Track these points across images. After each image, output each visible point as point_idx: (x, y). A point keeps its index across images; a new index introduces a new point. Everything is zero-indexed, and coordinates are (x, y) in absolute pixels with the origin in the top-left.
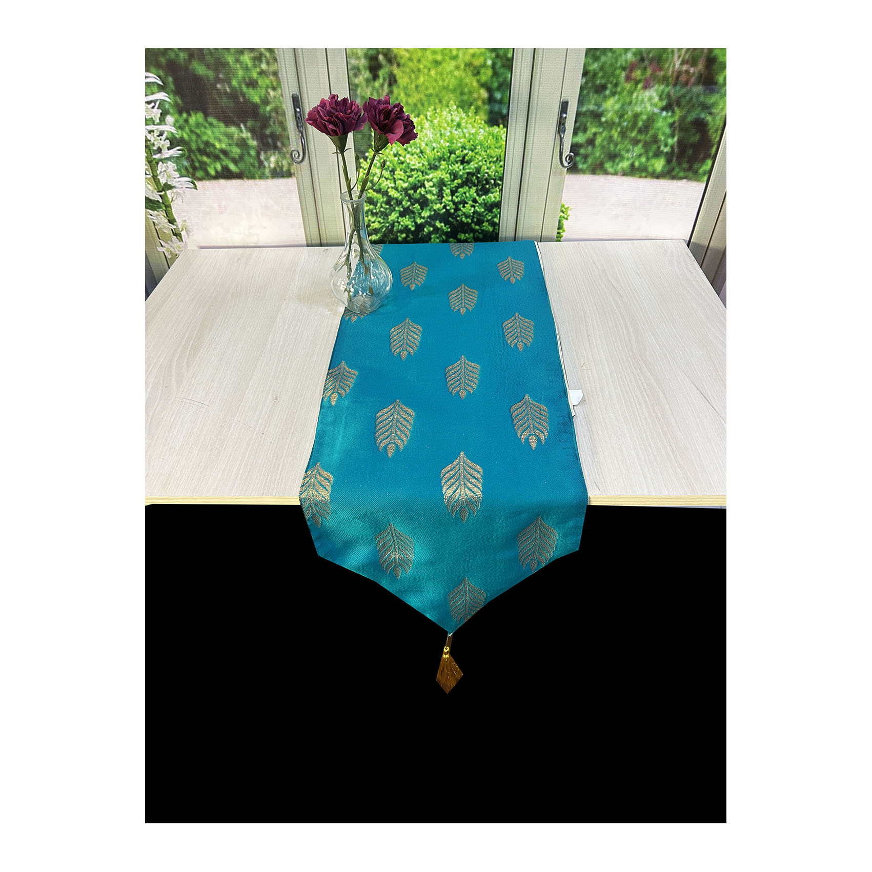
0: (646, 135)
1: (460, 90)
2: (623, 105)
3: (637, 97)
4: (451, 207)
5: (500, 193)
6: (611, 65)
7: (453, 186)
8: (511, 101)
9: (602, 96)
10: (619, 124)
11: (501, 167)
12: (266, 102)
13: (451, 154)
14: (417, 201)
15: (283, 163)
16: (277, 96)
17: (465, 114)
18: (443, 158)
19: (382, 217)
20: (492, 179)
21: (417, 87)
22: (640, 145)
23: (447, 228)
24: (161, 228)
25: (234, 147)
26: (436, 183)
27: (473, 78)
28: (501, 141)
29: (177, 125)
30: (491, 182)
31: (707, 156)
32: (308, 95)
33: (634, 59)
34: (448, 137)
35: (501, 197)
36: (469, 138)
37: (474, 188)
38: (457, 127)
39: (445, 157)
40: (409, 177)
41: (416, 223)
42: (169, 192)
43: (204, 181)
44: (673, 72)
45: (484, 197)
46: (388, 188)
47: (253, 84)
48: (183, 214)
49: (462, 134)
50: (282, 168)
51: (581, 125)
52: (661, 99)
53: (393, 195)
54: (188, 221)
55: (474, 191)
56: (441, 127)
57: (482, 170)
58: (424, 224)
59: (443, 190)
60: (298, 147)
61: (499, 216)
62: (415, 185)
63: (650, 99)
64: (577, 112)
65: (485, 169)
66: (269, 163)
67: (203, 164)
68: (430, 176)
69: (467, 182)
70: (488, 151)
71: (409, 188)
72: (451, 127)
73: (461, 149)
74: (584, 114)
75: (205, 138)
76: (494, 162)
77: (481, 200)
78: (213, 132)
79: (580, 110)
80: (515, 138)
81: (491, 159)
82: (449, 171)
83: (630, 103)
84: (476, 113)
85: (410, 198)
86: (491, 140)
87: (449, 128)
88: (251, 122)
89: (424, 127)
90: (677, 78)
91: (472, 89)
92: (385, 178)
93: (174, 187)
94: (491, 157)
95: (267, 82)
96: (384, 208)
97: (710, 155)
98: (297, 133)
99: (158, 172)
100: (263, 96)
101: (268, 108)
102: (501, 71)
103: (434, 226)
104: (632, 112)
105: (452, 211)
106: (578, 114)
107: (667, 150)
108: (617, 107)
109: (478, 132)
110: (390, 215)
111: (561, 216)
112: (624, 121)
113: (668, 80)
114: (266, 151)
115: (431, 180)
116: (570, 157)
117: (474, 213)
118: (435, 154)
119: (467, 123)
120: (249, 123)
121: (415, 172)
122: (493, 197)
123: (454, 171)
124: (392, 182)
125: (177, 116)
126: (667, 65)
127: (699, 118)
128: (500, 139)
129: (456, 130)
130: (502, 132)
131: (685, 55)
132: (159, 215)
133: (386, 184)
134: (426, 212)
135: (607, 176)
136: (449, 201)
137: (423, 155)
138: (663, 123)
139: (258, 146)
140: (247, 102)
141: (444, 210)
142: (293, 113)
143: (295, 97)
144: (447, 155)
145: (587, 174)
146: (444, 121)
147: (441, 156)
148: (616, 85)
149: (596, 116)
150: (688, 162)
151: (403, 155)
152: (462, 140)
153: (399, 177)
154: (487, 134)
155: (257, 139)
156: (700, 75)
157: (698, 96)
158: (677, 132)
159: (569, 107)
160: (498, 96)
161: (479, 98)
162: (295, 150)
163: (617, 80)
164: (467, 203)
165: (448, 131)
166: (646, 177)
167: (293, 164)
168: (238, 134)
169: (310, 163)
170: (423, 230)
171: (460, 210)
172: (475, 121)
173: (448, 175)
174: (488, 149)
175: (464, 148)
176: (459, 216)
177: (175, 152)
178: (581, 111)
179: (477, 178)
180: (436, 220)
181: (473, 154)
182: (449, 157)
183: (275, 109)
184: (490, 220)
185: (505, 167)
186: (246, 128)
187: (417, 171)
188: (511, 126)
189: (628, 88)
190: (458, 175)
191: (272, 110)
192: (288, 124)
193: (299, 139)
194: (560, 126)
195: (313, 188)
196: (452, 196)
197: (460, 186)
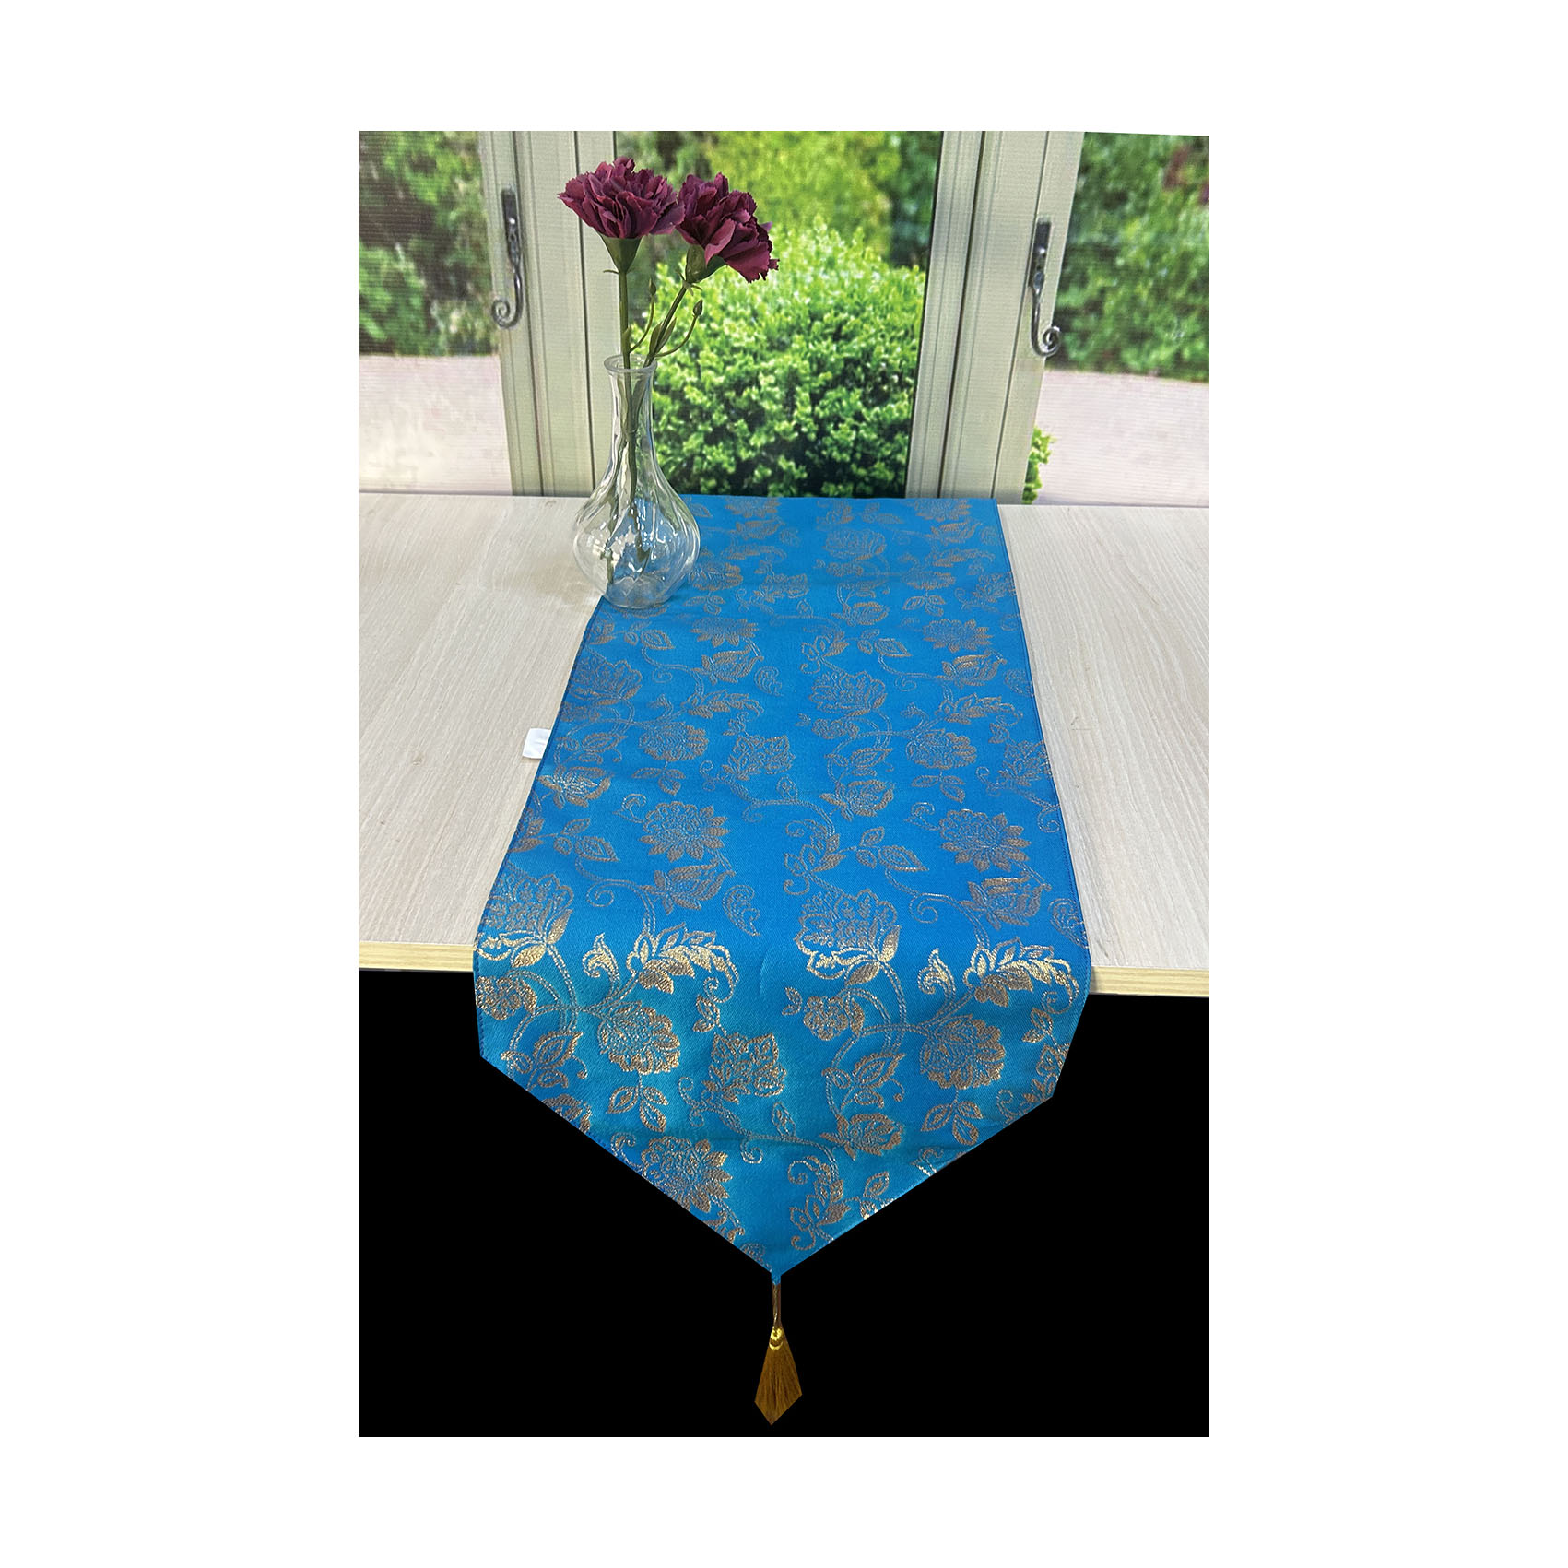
1: (835, 192)
2: (1159, 235)
3: (1188, 218)
4: (809, 428)
5: (910, 402)
6: (1137, 154)
7: (817, 385)
8: (936, 219)
9: (1116, 216)
10: (1152, 273)
11: (913, 348)
12: (448, 201)
13: (813, 320)
14: (742, 413)
15: (476, 325)
16: (472, 192)
17: (843, 242)
18: (797, 329)
19: (670, 443)
20: (896, 373)
22: (1191, 319)
23: (802, 472)
25: (380, 289)
26: (780, 378)
27: (861, 172)
28: (916, 298)
30: (893, 380)
32: (533, 192)
33: (1181, 144)
34: (809, 285)
35: (913, 411)
36: (851, 289)
37: (859, 391)
38: (826, 268)
39: (803, 325)
40: (727, 363)
41: (738, 459)
45: (877, 409)
46: (685, 384)
47: (424, 166)
49: (836, 280)
50: (472, 334)
51: (1075, 270)
53: (694, 399)
55: (858, 397)
57: (874, 353)
58: (755, 462)
59: (795, 392)
60: (507, 294)
61: (906, 449)
62: (740, 380)
64: (1067, 246)
65: (881, 353)
66: (448, 323)
68: (771, 363)
69: (844, 378)
70: (888, 317)
71: (727, 386)
72: (817, 267)
73: (833, 312)
74: (1082, 249)
76: (899, 339)
77: (872, 416)
79: (1074, 240)
80: (942, 292)
81: (893, 333)
82: (809, 355)
83: (1174, 231)
84: (866, 240)
85: (728, 406)
86: (894, 296)
87: (811, 269)
88: (416, 240)
91: (859, 193)
92: (679, 363)
94: (894, 328)
95: (455, 163)
96: (675, 425)
98: (508, 267)
100: (443, 189)
101: (453, 215)
102: (919, 158)
103: (774, 466)
104: (1178, 247)
105: (813, 436)
106: (1070, 250)
108: (1148, 237)
109: (869, 277)
110: (686, 440)
111: (1033, 454)
112: (1161, 267)
114: (443, 299)
115: (772, 372)
116: (1053, 335)
117: (856, 441)
118: (781, 319)
119: (847, 259)
120: (414, 243)
121: (741, 354)
122: (896, 409)
123: (819, 355)
124: (693, 372)
128: (912, 292)
129: (825, 272)
130: (917, 279)
133: (681, 377)
134: (759, 437)
135: (1125, 376)
136: (807, 416)
137: (757, 321)
139: (428, 289)
140: (412, 200)
141: (797, 434)
142: (503, 226)
143: (508, 196)
144: (806, 323)
145: (1087, 370)
146: (802, 254)
147: (795, 323)
148: (1146, 194)
149: (1106, 254)
151: (718, 318)
152: (837, 293)
153: (708, 363)
154: (886, 283)
155: (426, 275)
159: (1051, 235)
160: (910, 208)
161: (873, 210)
162: (500, 301)
163: (1148, 185)
164: (843, 422)
165: (809, 273)
167: (495, 328)
168: (390, 264)
169: (529, 327)
170: (753, 474)
171: (828, 434)
172: (863, 256)
173: (806, 363)
174: (887, 312)
175: (839, 308)
176: (825, 448)
178: (1075, 244)
179: (865, 370)
180: (779, 454)
181: (858, 321)
182: (810, 327)
183: (466, 218)
184: (889, 457)
185: (922, 350)
186: (406, 251)
187: (745, 352)
188: (935, 268)
189: (1169, 202)
190: (825, 363)
191: (459, 219)
192: (489, 249)
193: (510, 278)
194: (1033, 268)
195: (533, 378)
196: (813, 406)
197: (830, 385)
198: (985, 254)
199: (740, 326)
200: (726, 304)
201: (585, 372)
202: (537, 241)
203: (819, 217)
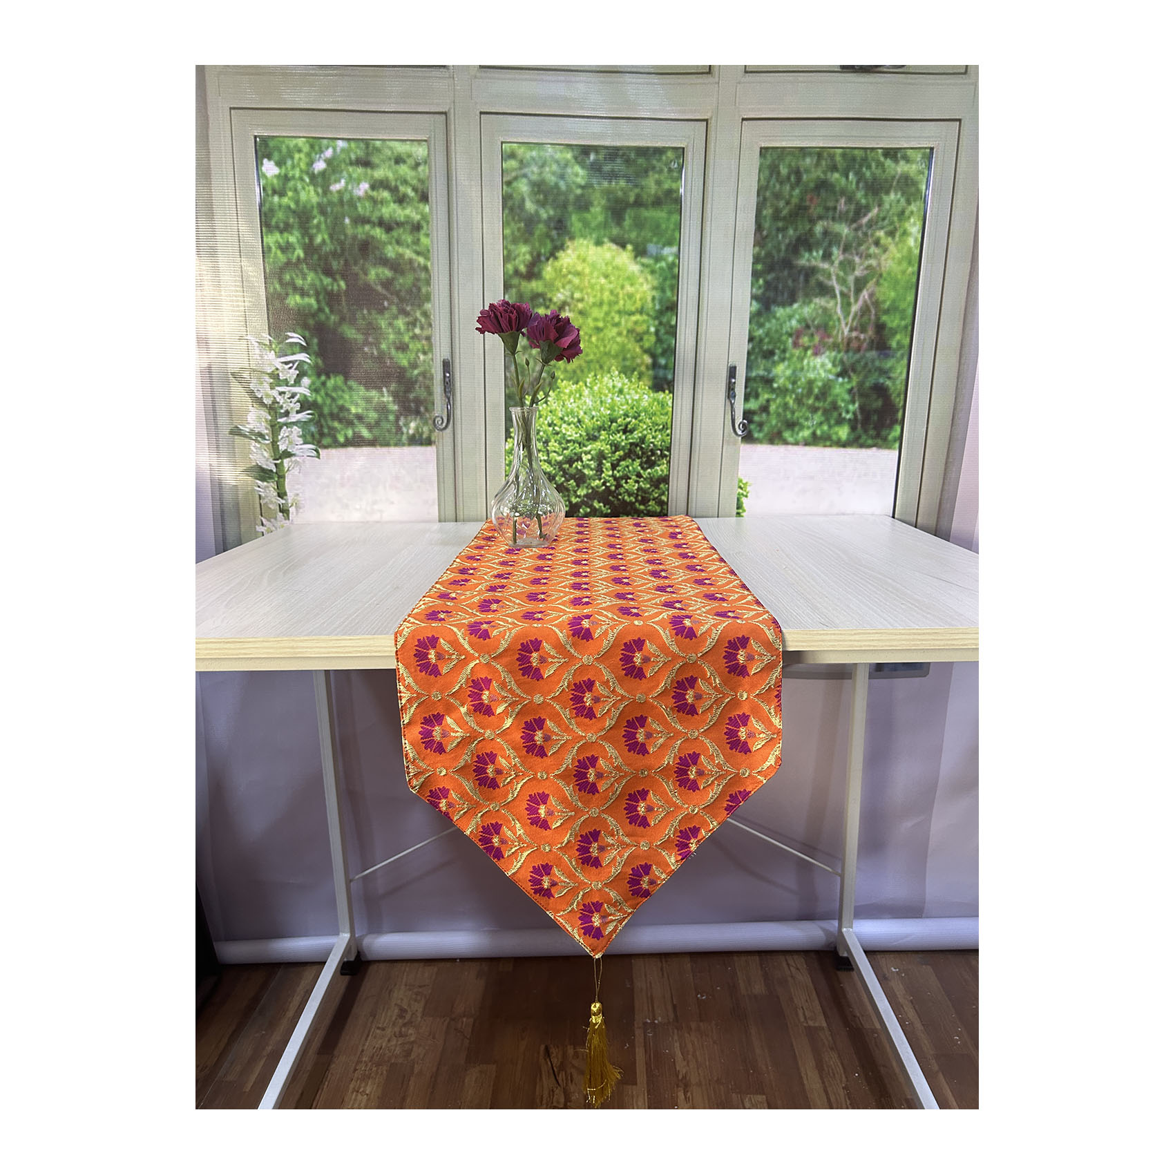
0: (825, 400)
1: (622, 355)
2: (794, 372)
3: (809, 362)
4: (611, 483)
5: (667, 466)
6: (777, 331)
7: (615, 459)
8: (676, 366)
9: (770, 362)
10: (793, 391)
11: (668, 435)
12: (414, 365)
13: (612, 423)
14: (572, 477)
15: (424, 429)
16: (427, 361)
17: (627, 380)
18: (603, 428)
20: (659, 450)
22: (820, 413)
23: (608, 508)
24: (266, 503)
25: (371, 411)
26: (594, 456)
27: (635, 344)
28: (668, 407)
29: (313, 387)
30: (657, 453)
31: (894, 422)
32: (460, 360)
33: (799, 326)
34: (609, 404)
35: (669, 471)
36: (633, 405)
37: (639, 461)
38: (619, 394)
39: (606, 426)
40: (564, 449)
41: (570, 502)
42: (286, 462)
43: (330, 450)
44: (843, 339)
45: (649, 470)
47: (403, 348)
48: (297, 487)
49: (624, 400)
50: (421, 435)
51: (752, 389)
52: (834, 365)
54: (301, 495)
55: (638, 464)
56: (601, 394)
57: (646, 439)
58: (580, 504)
59: (602, 463)
60: (442, 413)
61: (666, 492)
62: (571, 458)
63: (823, 365)
64: (746, 376)
65: (650, 439)
66: (408, 428)
67: (331, 428)
68: (589, 448)
69: (630, 454)
70: (653, 418)
71: (564, 462)
72: (613, 394)
73: (623, 417)
74: (754, 379)
75: (340, 402)
76: (660, 430)
77: (646, 474)
78: (351, 397)
79: (749, 375)
80: (682, 402)
81: (656, 427)
82: (610, 442)
83: (802, 369)
84: (640, 378)
85: (565, 473)
86: (656, 407)
87: (610, 395)
88: (395, 385)
89: (583, 394)
90: (848, 344)
91: (635, 356)
93: (294, 455)
94: (657, 425)
95: (419, 346)
97: (897, 420)
98: (444, 398)
99: (280, 437)
100: (412, 359)
101: (416, 372)
102: (665, 337)
103: (591, 506)
104: (806, 378)
105: (613, 488)
106: (748, 380)
107: (849, 416)
108: (788, 372)
109: (642, 398)
111: (739, 493)
112: (798, 387)
113: (838, 347)
114: (407, 415)
115: (589, 453)
116: (744, 425)
117: (638, 489)
118: (594, 423)
119: (630, 389)
120: (393, 386)
121: (572, 443)
122: (660, 470)
123: (616, 442)
124: (545, 454)
125: (314, 378)
126: (835, 333)
127: (878, 383)
128: (665, 405)
129: (618, 396)
130: (668, 397)
131: (853, 322)
132: (268, 487)
134: (582, 490)
135: (786, 446)
136: (610, 476)
137: (581, 425)
138: (841, 389)
139: (399, 410)
140: (394, 366)
141: (604, 487)
142: (442, 377)
143: (446, 362)
144: (608, 424)
145: (765, 444)
146: (605, 387)
147: (602, 425)
148: (784, 351)
149: (768, 382)
150: (875, 428)
151: (559, 424)
152: (624, 407)
153: (553, 449)
154: (651, 400)
155: (398, 403)
156: (872, 341)
157: (873, 361)
158: (857, 398)
159: (737, 373)
160: (662, 361)
161: (642, 363)
162: (438, 417)
163: (785, 346)
164: (630, 478)
165: (609, 397)
166: (831, 446)
167: (434, 431)
168: (378, 398)
169: (454, 430)
170: (579, 511)
171: (622, 486)
172: (638, 387)
173: (608, 446)
174: (653, 416)
175: (626, 415)
177: (304, 416)
178: (751, 377)
179: (641, 448)
180: (595, 499)
181: (637, 422)
182: (610, 426)
183: (423, 373)
184: (657, 498)
185: (673, 436)
186: (389, 391)
187: (574, 443)
188: (677, 392)
189: (797, 354)
190: (619, 446)
191: (419, 374)
192: (434, 389)
193: (445, 404)
194: (729, 391)
195: (454, 458)
196: (613, 471)
197: (622, 458)
198: (704, 383)
199: (571, 428)
200: (564, 416)
201: (484, 455)
202: (460, 385)
203: (614, 368)
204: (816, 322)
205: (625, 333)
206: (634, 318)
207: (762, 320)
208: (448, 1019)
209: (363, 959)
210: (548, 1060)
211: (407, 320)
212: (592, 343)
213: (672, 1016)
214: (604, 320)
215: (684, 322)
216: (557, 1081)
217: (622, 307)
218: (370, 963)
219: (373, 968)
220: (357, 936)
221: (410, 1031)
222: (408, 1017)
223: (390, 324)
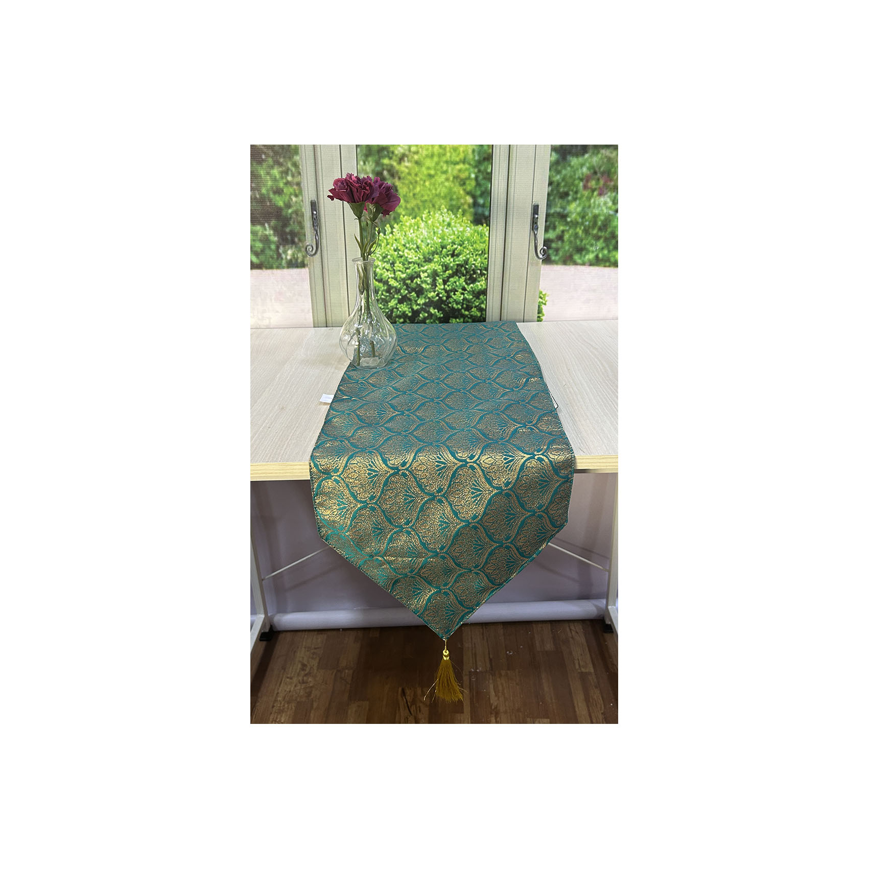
0: (605, 232)
1: (449, 196)
2: (583, 208)
3: (595, 201)
4: (443, 295)
5: (485, 282)
6: (571, 177)
7: (445, 276)
8: (492, 205)
9: (565, 201)
10: (582, 224)
11: (486, 259)
12: (288, 206)
13: (442, 249)
14: (413, 290)
15: (299, 255)
16: (298, 202)
17: (454, 216)
18: (436, 253)
19: (383, 303)
20: (479, 269)
21: (414, 195)
22: (602, 241)
25: (258, 242)
26: (429, 274)
27: (460, 188)
28: (485, 237)
30: (478, 272)
32: (324, 201)
33: (589, 173)
34: (440, 234)
35: (487, 285)
36: (458, 235)
37: (463, 278)
38: (447, 226)
39: (438, 251)
40: (407, 268)
41: (412, 309)
45: (472, 285)
46: (389, 278)
47: (279, 192)
49: (451, 231)
50: (297, 260)
51: (551, 223)
52: (614, 204)
53: (393, 284)
55: (463, 280)
56: (434, 226)
57: (469, 262)
58: (420, 311)
59: (436, 280)
60: (312, 242)
61: (485, 302)
62: (412, 276)
63: (605, 203)
64: (546, 212)
65: (472, 261)
66: (287, 255)
68: (425, 268)
69: (457, 273)
70: (474, 246)
71: (407, 278)
72: (443, 227)
73: (451, 245)
74: (553, 215)
76: (479, 255)
77: (470, 288)
79: (549, 211)
80: (496, 235)
81: (477, 253)
82: (441, 263)
83: (589, 206)
84: (463, 215)
85: (408, 287)
86: (476, 237)
87: (441, 227)
88: (274, 221)
89: (420, 226)
91: (460, 196)
92: (386, 269)
94: (477, 250)
95: (291, 190)
96: (384, 296)
98: (313, 231)
100: (286, 201)
101: (290, 211)
102: (483, 182)
103: (428, 312)
104: (592, 213)
105: (445, 298)
106: (548, 215)
108: (579, 209)
109: (465, 230)
110: (390, 302)
111: (539, 301)
112: (586, 221)
114: (285, 245)
115: (426, 271)
116: (544, 250)
117: (463, 300)
118: (429, 249)
119: (456, 223)
120: (273, 223)
121: (412, 264)
122: (480, 285)
123: (446, 263)
124: (392, 273)
128: (484, 235)
129: (447, 228)
130: (485, 229)
133: (387, 275)
134: (421, 300)
135: (576, 266)
136: (442, 289)
137: (419, 250)
139: (278, 241)
140: (273, 206)
141: (437, 298)
142: (311, 215)
143: (313, 203)
145: (560, 264)
146: (437, 221)
147: (435, 250)
148: (576, 192)
149: (563, 216)
151: (402, 250)
152: (452, 237)
153: (398, 268)
154: (473, 232)
155: (278, 236)
159: (539, 210)
160: (481, 201)
161: (465, 203)
162: (309, 245)
163: (577, 189)
164: (457, 291)
165: (440, 229)
166: (609, 266)
167: (307, 257)
168: (262, 232)
169: (322, 256)
170: (419, 316)
171: (451, 297)
172: (462, 221)
173: (440, 267)
174: (474, 244)
175: (453, 243)
176: (450, 303)
178: (550, 213)
179: (466, 269)
180: (430, 306)
181: (462, 248)
182: (441, 251)
183: (295, 212)
184: (478, 306)
185: (489, 259)
186: (270, 226)
187: (414, 264)
188: (492, 225)
189: (586, 195)
190: (448, 266)
191: (292, 213)
192: (305, 224)
193: (313, 236)
194: (533, 225)
195: (323, 277)
196: (444, 285)
197: (451, 276)
198: (513, 218)
199: (412, 252)
200: (406, 243)
201: (345, 274)
202: (325, 220)
203: (443, 206)
204: (602, 169)
205: (451, 178)
206: (458, 167)
207: (559, 168)
208: (335, 671)
209: (274, 630)
210: (404, 698)
211: (281, 169)
212: (425, 186)
213: (488, 665)
214: (435, 169)
215: (497, 169)
216: (410, 712)
217: (448, 158)
218: (279, 632)
219: (282, 636)
220: (269, 615)
221: (310, 679)
222: (308, 670)
223: (268, 174)
